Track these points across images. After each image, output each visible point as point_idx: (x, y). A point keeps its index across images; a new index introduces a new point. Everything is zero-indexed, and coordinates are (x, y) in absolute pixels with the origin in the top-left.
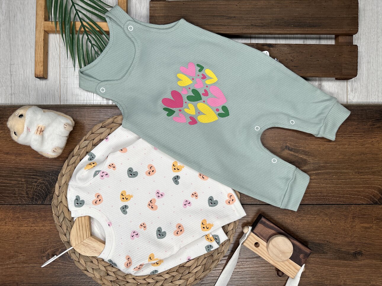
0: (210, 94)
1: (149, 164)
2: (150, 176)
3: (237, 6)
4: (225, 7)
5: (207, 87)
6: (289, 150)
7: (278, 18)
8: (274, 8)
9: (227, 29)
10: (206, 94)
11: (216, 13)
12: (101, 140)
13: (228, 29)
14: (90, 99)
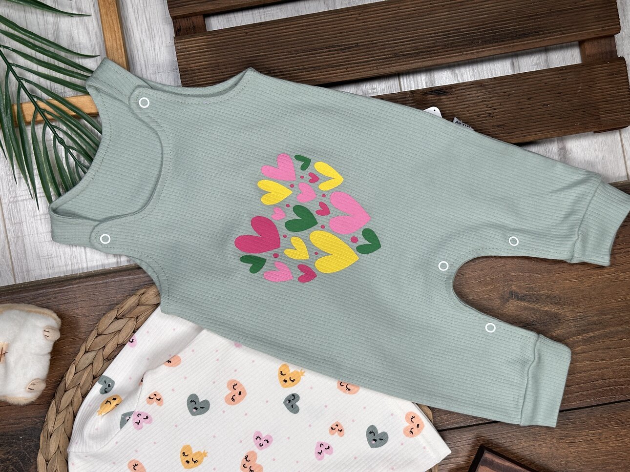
0: (333, 209)
1: (228, 379)
2: (237, 405)
3: (357, 20)
4: (334, 27)
5: (324, 196)
6: (519, 299)
7: (447, 31)
8: (437, 11)
9: (345, 72)
10: (324, 210)
11: (316, 42)
12: (121, 346)
13: (347, 72)
14: (79, 261)
